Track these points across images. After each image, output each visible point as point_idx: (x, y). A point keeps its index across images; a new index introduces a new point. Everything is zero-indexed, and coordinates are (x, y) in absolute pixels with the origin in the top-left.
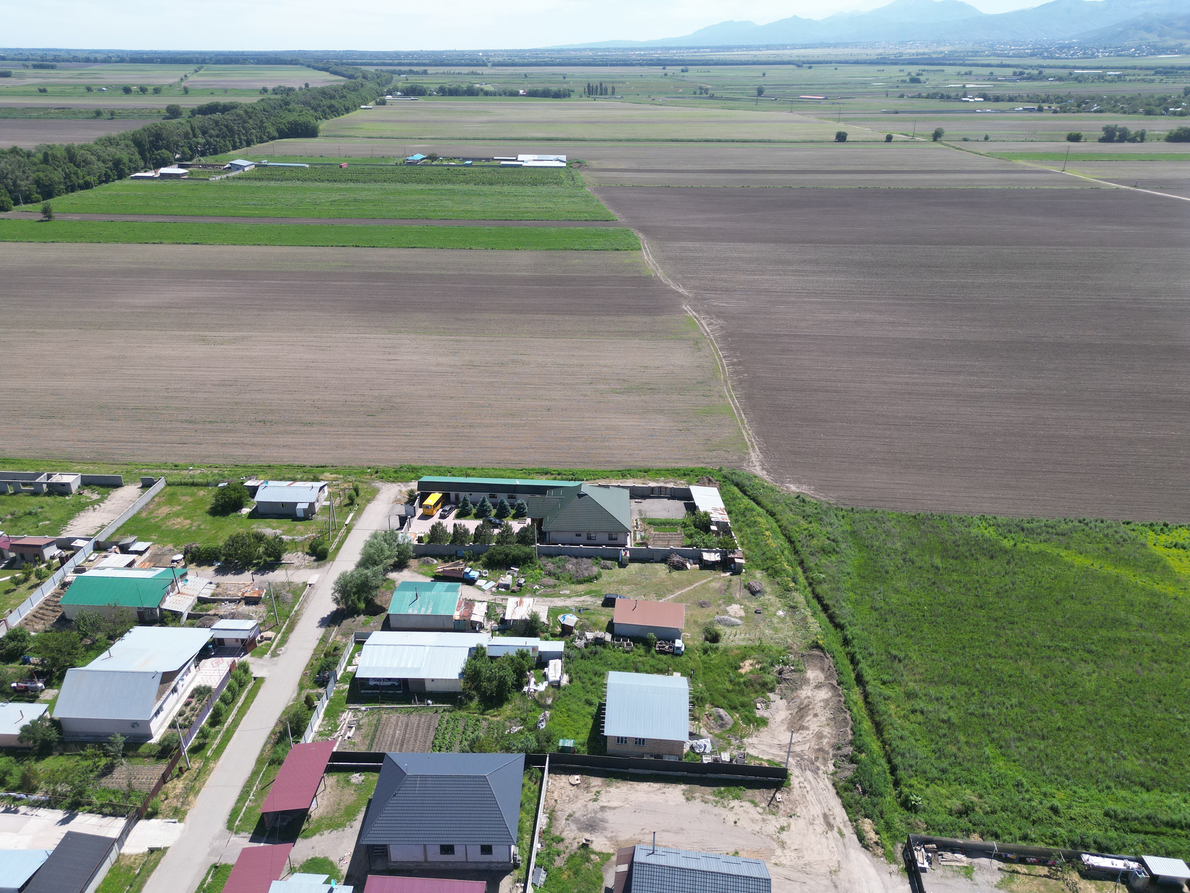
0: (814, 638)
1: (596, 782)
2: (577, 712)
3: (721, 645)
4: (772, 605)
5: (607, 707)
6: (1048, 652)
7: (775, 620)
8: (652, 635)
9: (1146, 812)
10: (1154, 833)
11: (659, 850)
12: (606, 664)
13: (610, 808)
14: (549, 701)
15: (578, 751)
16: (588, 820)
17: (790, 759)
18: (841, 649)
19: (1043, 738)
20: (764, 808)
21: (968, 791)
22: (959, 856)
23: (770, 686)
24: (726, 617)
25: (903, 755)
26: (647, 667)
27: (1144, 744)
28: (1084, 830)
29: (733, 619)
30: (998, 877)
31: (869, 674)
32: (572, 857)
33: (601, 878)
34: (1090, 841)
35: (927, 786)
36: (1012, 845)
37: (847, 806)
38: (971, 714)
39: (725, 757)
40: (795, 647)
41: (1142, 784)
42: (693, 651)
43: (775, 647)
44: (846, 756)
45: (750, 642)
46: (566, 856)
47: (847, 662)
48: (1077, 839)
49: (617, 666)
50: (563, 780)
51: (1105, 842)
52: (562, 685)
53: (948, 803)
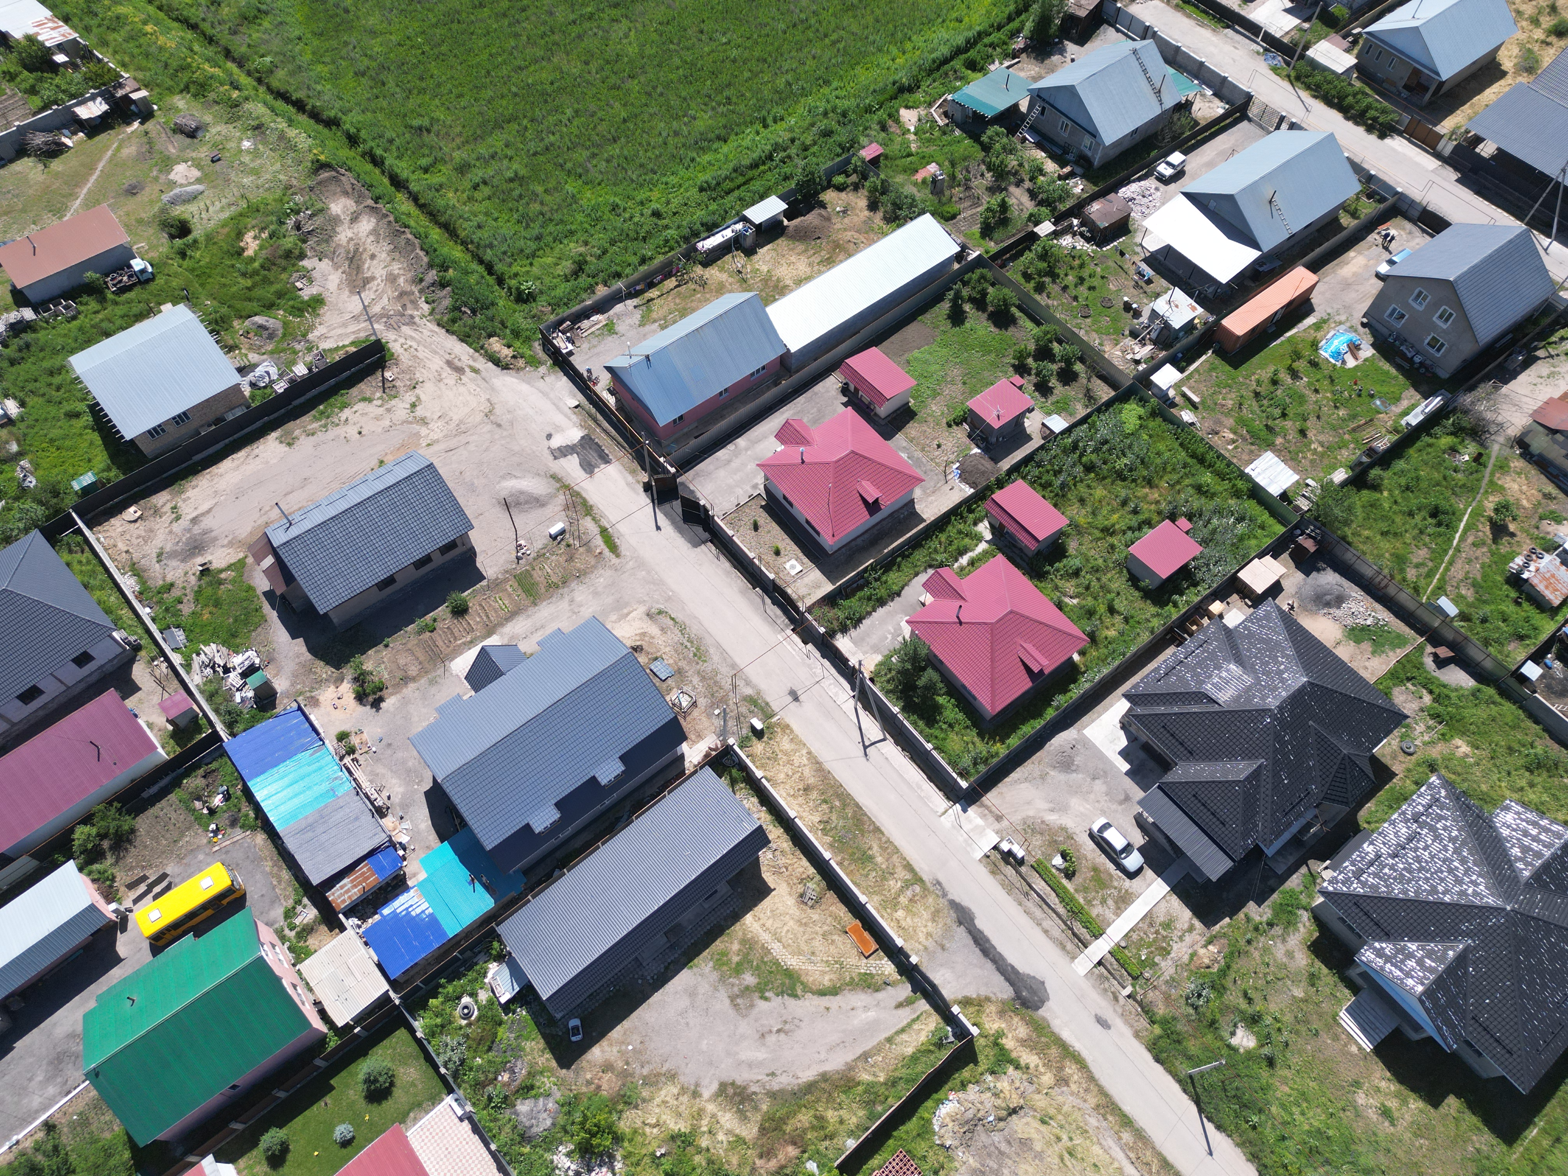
0: (311, 157)
1: (162, 499)
2: (65, 437)
3: (197, 233)
4: (227, 139)
5: (103, 405)
6: (575, 30)
7: (246, 159)
8: (90, 275)
9: (731, 166)
10: (744, 184)
11: (296, 517)
12: (56, 352)
13: (203, 514)
14: (14, 448)
15: (109, 481)
16: (187, 544)
17: (376, 326)
18: (352, 154)
19: (615, 141)
20: (381, 398)
21: (572, 245)
22: (594, 318)
23: (297, 252)
24: (177, 191)
25: (491, 246)
26: (119, 322)
27: (704, 92)
28: (689, 219)
29: (189, 189)
30: (638, 315)
31: (403, 168)
32: (199, 592)
33: (250, 589)
34: (698, 226)
35: (531, 264)
36: (636, 275)
37: (464, 338)
38: (535, 154)
39: (301, 370)
40: (295, 182)
41: (719, 138)
42: (165, 264)
43: (270, 197)
44: (433, 284)
45: (233, 208)
46: (191, 597)
47: (369, 167)
48: (686, 232)
49: (73, 345)
50: (117, 525)
51: (708, 219)
52: (13, 416)
53: (559, 271)
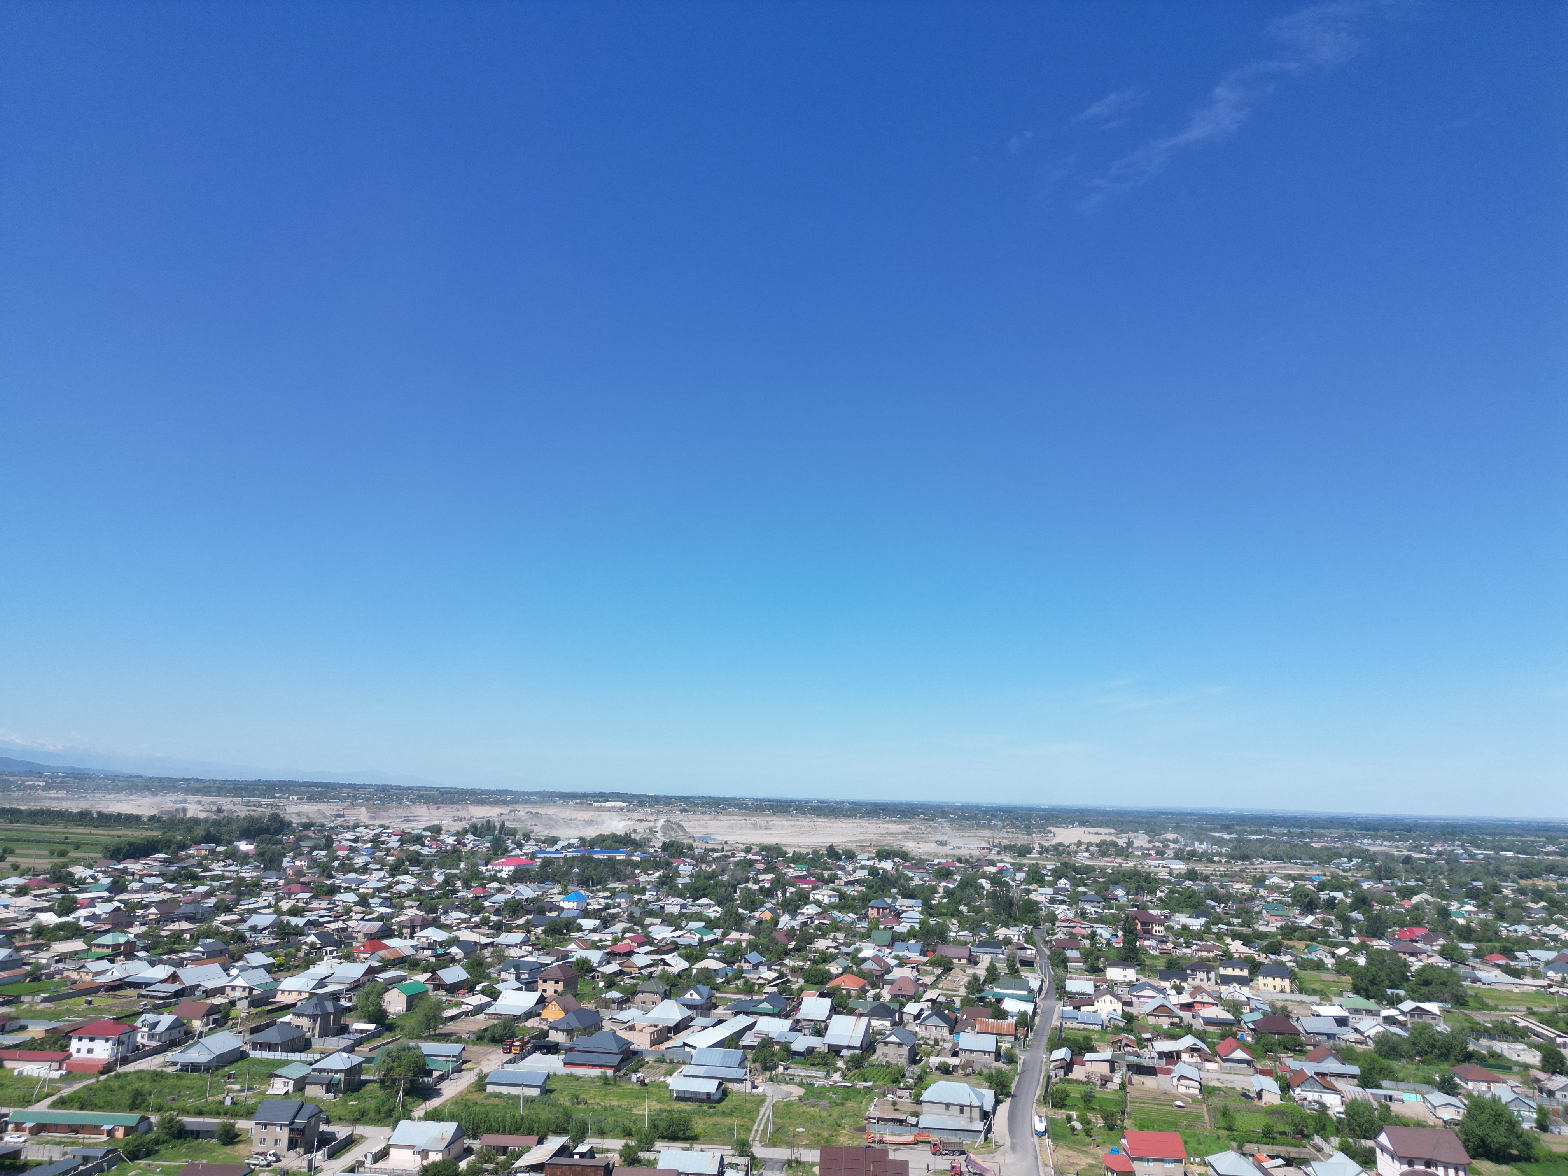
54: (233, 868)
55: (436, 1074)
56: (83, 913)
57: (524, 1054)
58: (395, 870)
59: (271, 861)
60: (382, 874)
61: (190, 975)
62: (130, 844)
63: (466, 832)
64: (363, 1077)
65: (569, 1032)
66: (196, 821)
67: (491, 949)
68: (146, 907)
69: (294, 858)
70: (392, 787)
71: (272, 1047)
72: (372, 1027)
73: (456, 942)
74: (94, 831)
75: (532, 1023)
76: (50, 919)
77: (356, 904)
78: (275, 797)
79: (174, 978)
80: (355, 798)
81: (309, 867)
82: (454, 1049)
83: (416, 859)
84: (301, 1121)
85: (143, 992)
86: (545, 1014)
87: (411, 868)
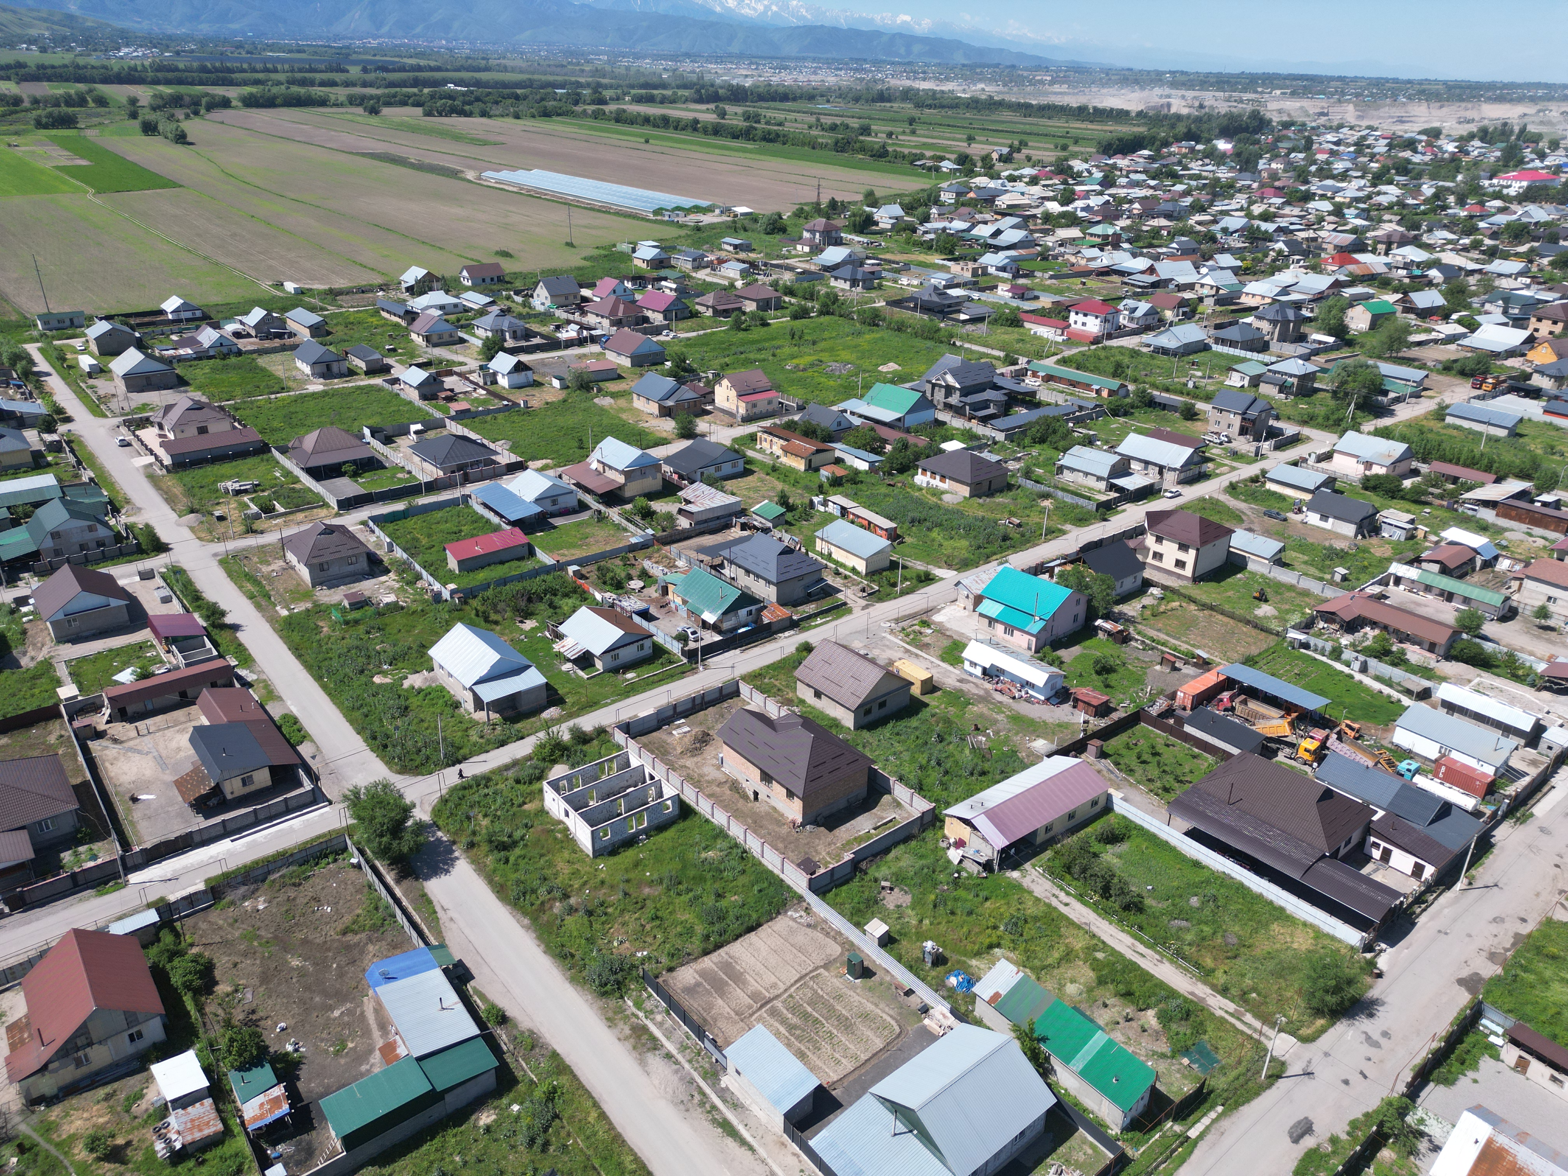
54: (1210, 168)
55: (1392, 395)
56: (1080, 204)
57: (1496, 392)
58: (1378, 178)
59: (1247, 162)
60: (1362, 182)
61: (1166, 269)
62: (1120, 140)
63: (1472, 136)
64: (1316, 385)
65: (1559, 379)
66: (1179, 117)
67: (1477, 276)
68: (1131, 202)
69: (1271, 160)
70: (1387, 80)
71: (1232, 344)
72: (1331, 340)
73: (1436, 264)
74: (1090, 126)
75: (1513, 363)
76: (1054, 207)
77: (1330, 213)
78: (1256, 92)
79: (1151, 270)
80: (1343, 94)
81: (1285, 171)
82: (1417, 374)
83: (1404, 168)
84: (1253, 413)
85: (1126, 280)
86: (1531, 355)
87: (1397, 178)
